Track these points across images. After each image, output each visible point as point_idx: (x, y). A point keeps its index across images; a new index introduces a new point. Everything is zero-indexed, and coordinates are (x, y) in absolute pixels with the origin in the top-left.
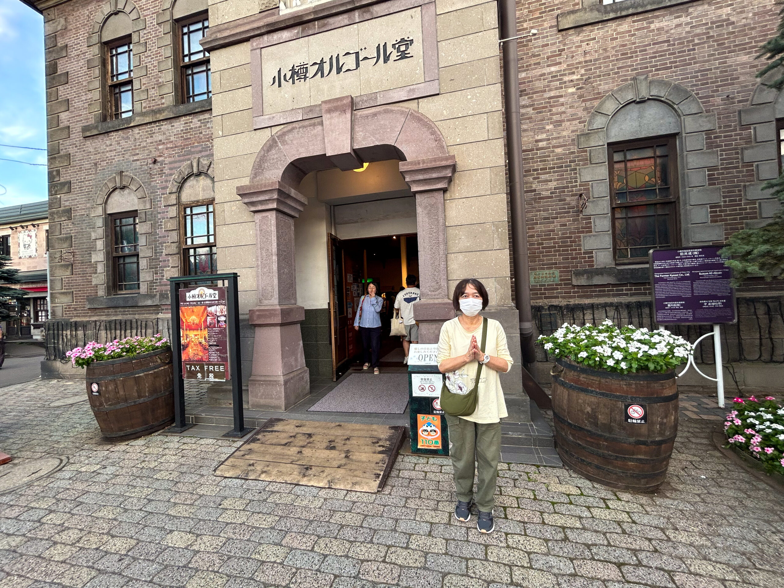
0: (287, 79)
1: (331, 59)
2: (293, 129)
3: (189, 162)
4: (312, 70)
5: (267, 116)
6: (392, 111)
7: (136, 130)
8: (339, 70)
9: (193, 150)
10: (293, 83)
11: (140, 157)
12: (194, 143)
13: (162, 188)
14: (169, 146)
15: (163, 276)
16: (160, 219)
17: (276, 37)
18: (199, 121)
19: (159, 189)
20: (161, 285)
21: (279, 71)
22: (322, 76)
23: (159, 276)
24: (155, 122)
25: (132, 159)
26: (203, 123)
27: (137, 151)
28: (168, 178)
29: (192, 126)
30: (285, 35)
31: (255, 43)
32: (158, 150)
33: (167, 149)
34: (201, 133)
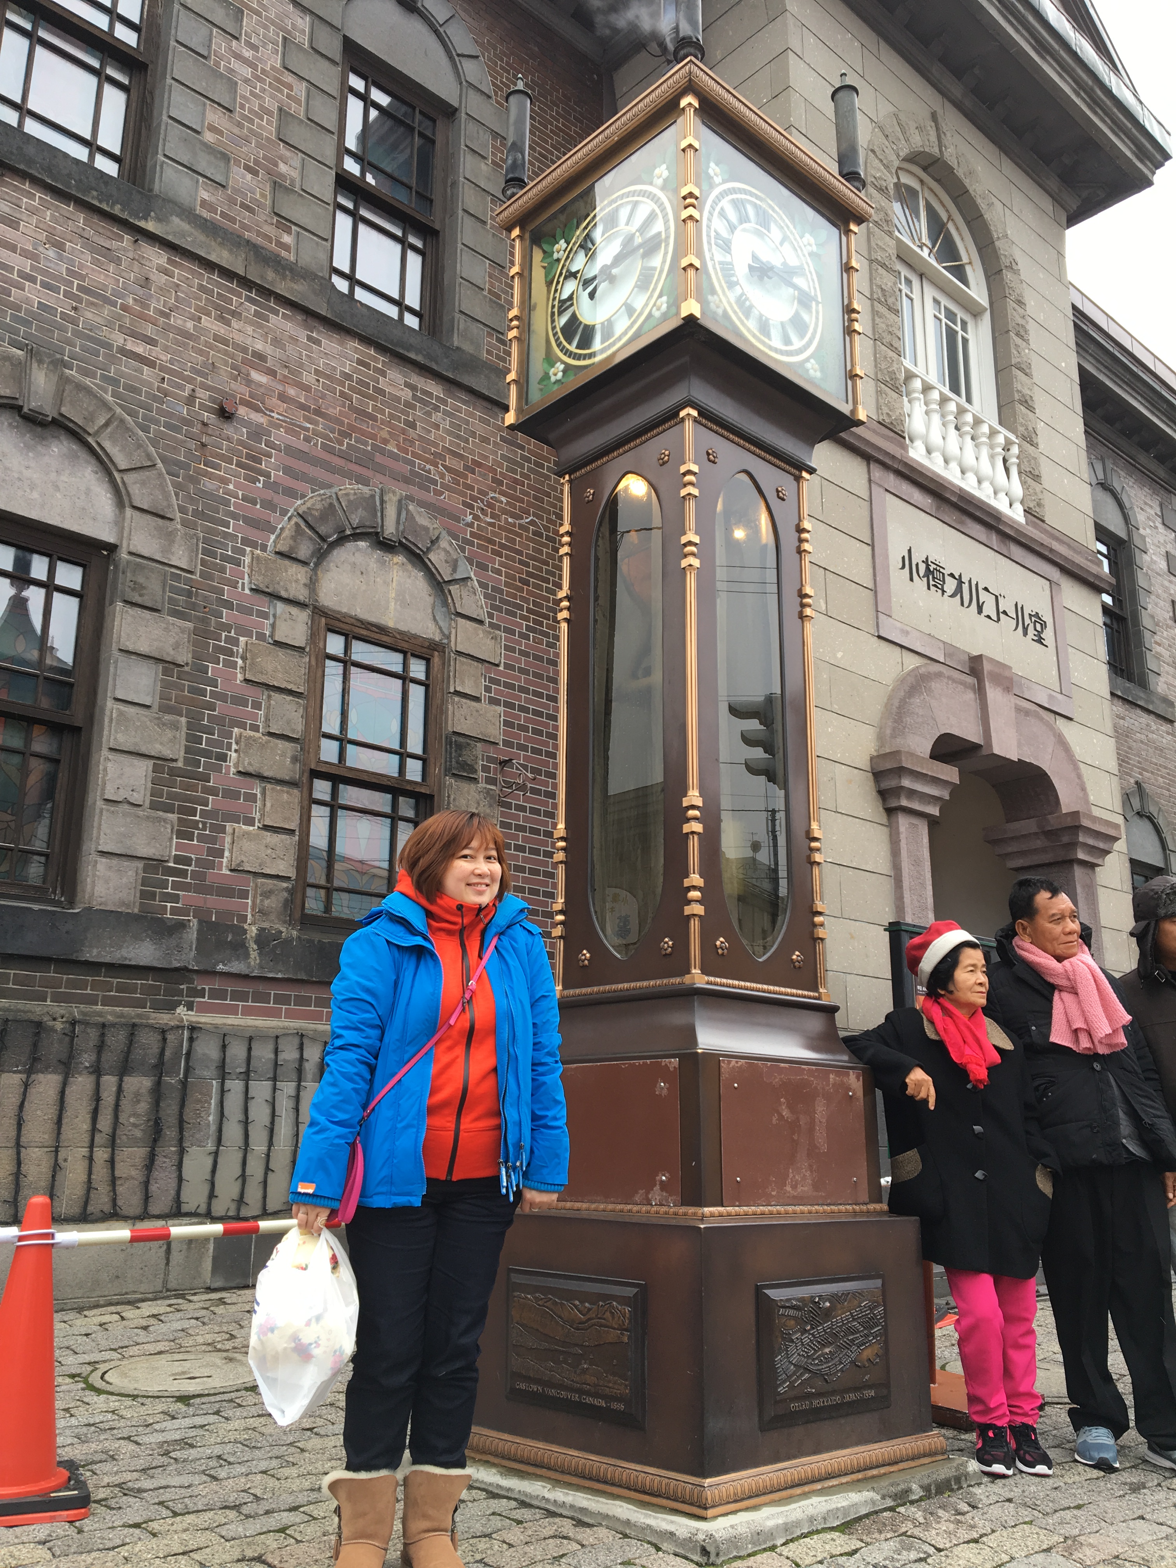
0: (922, 574)
1: (970, 581)
2: (939, 675)
3: (366, 490)
4: (951, 585)
5: (899, 625)
6: (1041, 719)
7: (157, 257)
8: (980, 610)
9: (379, 458)
10: (929, 588)
11: (156, 353)
12: (385, 441)
13: (248, 521)
14: (292, 392)
15: (220, 853)
16: (227, 628)
17: (906, 489)
18: (407, 385)
19: (235, 516)
20: (202, 888)
21: (910, 551)
22: (962, 604)
23: (195, 848)
24: (245, 283)
25: (118, 339)
26: (421, 401)
27: (149, 330)
28: (280, 500)
29: (382, 384)
30: (917, 496)
31: (878, 473)
32: (249, 382)
33: (283, 397)
34: (413, 425)
